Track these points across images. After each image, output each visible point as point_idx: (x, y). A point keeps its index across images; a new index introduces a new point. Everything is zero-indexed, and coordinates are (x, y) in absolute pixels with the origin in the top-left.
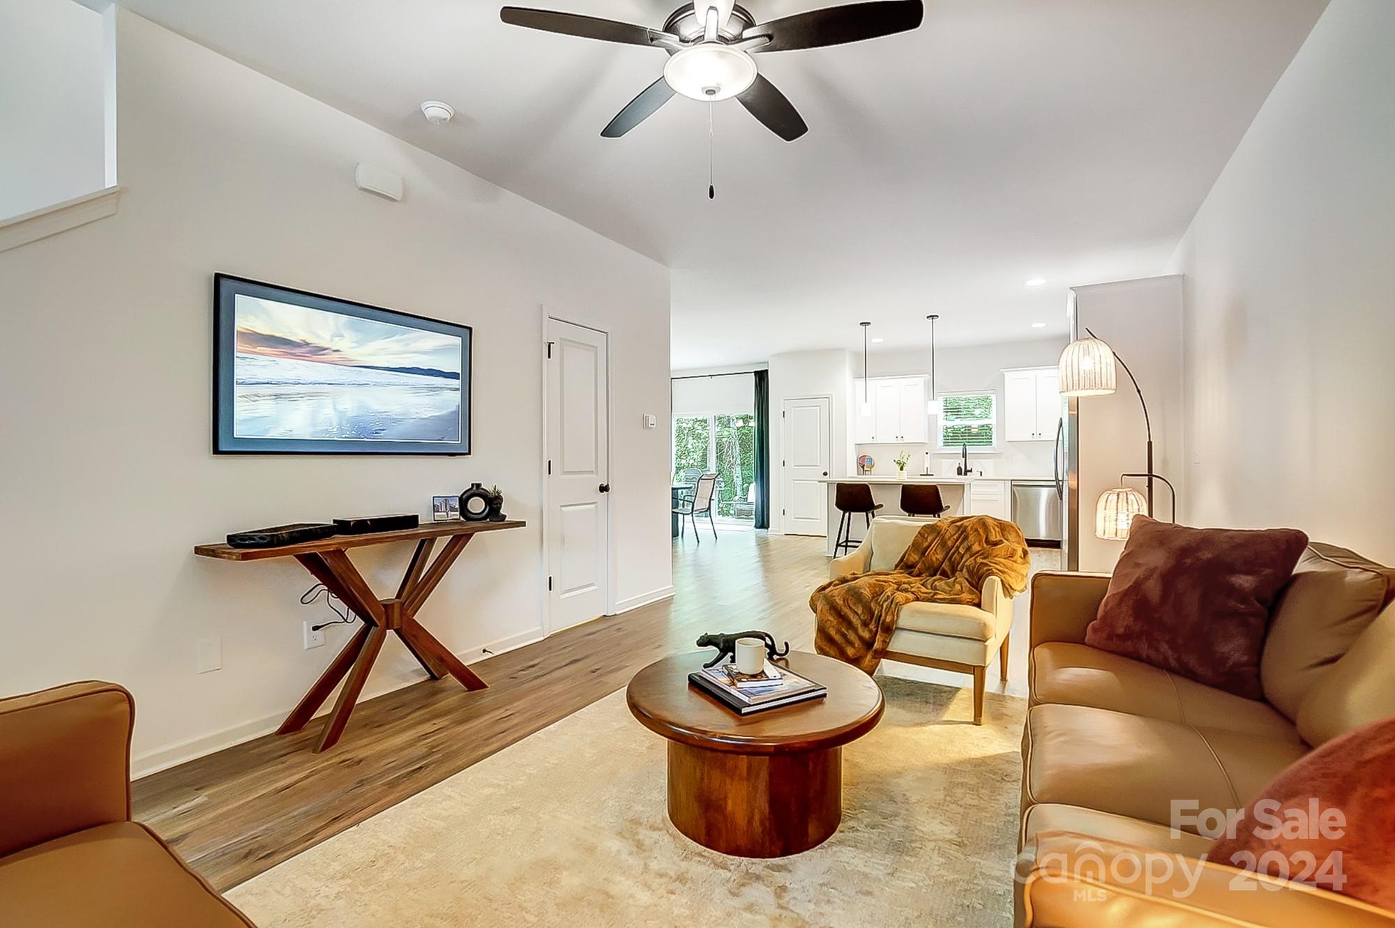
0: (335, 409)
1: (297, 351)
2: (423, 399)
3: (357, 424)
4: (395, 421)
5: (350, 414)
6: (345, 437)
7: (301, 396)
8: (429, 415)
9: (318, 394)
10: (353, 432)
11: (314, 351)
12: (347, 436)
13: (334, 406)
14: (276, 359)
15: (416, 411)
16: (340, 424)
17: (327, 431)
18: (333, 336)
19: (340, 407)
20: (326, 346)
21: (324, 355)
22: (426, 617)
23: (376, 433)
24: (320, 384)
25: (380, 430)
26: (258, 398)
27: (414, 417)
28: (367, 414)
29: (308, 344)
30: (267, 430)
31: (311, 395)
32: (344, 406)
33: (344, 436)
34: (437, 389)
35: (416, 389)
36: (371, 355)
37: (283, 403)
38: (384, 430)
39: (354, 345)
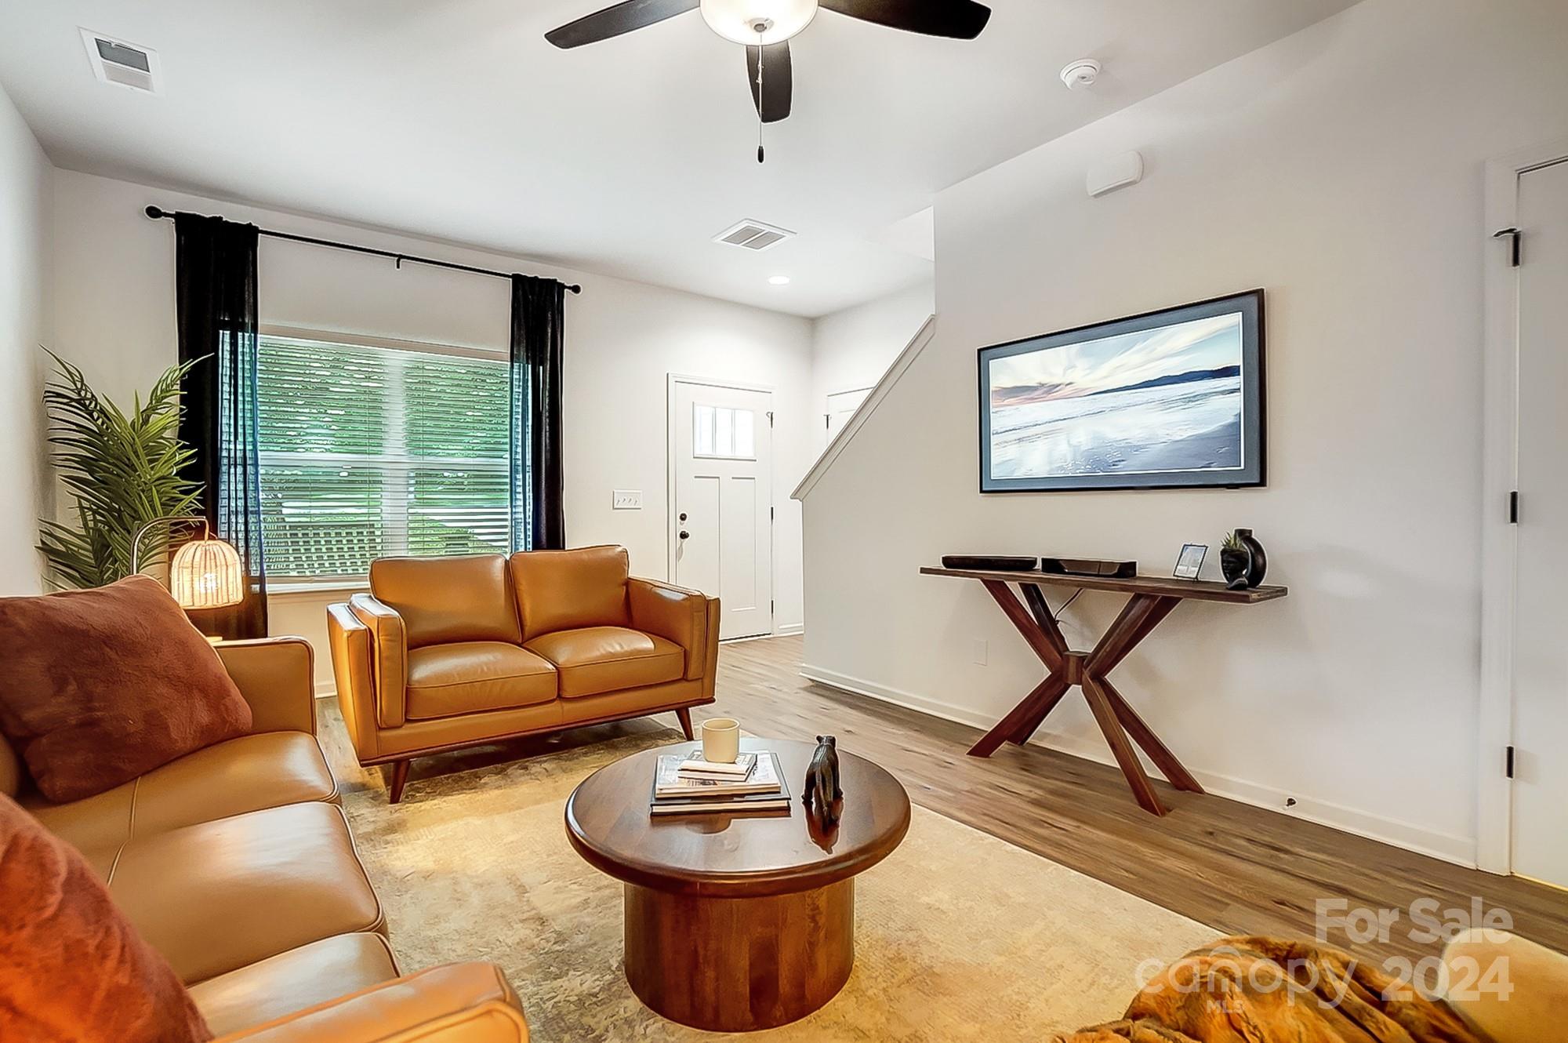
0: (1070, 445)
1: (1035, 394)
2: (1178, 415)
3: (1094, 458)
4: (1138, 448)
5: (1083, 448)
6: (1080, 473)
7: (1038, 436)
8: (1185, 435)
9: (1052, 432)
10: (1088, 467)
11: (1048, 390)
12: (1082, 471)
13: (1069, 441)
14: (1017, 407)
15: (1168, 432)
16: (1074, 459)
17: (1061, 468)
18: (1065, 370)
19: (1074, 442)
20: (1059, 383)
21: (1057, 391)
22: (1119, 678)
23: (1114, 465)
24: (1054, 421)
25: (1119, 461)
26: (1006, 444)
27: (1164, 440)
28: (1103, 445)
29: (1043, 385)
30: (1013, 471)
31: (1046, 434)
32: (1079, 440)
33: (1078, 471)
34: (1198, 397)
35: (1166, 404)
36: (1105, 377)
37: (1025, 445)
38: (1123, 461)
39: (1088, 371)
